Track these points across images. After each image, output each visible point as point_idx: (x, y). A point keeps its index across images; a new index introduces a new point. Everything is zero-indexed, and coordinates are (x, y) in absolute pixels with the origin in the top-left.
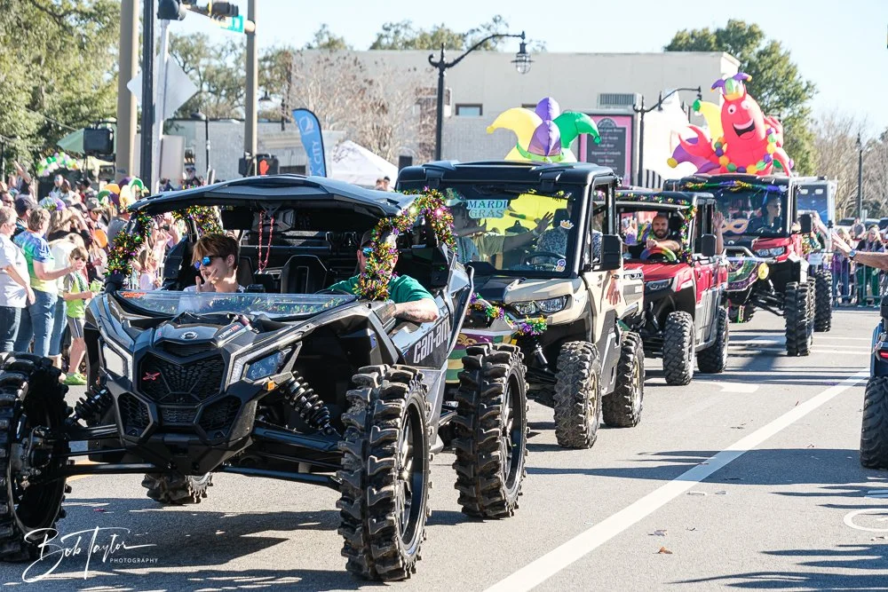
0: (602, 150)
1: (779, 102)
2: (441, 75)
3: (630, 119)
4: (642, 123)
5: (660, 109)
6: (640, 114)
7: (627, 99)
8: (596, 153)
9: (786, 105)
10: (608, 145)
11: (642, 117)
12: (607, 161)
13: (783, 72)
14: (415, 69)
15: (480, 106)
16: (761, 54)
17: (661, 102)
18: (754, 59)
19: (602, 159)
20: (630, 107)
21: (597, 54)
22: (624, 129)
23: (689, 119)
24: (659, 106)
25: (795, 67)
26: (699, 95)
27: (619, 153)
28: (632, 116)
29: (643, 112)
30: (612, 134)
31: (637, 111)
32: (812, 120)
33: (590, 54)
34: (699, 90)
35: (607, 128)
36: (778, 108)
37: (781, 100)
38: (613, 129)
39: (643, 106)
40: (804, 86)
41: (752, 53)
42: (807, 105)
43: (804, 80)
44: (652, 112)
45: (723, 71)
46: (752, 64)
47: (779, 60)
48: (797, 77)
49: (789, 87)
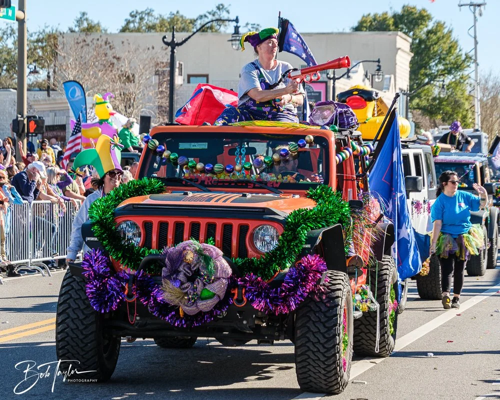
1: (444, 71)
2: (173, 52)
3: (324, 84)
5: (349, 77)
6: (332, 81)
9: (450, 73)
11: (334, 84)
13: (446, 46)
14: (153, 48)
15: (206, 76)
16: (429, 32)
17: (349, 71)
18: (424, 37)
20: (325, 75)
22: (320, 93)
24: (347, 74)
25: (457, 42)
26: (378, 66)
28: (326, 83)
29: (334, 79)
31: (330, 79)
34: (379, 61)
37: (445, 69)
38: (311, 92)
39: (334, 74)
40: (463, 57)
41: (422, 32)
42: (466, 73)
43: (463, 53)
44: (342, 79)
45: (398, 46)
46: (421, 42)
47: (443, 37)
48: (458, 50)
49: (452, 58)
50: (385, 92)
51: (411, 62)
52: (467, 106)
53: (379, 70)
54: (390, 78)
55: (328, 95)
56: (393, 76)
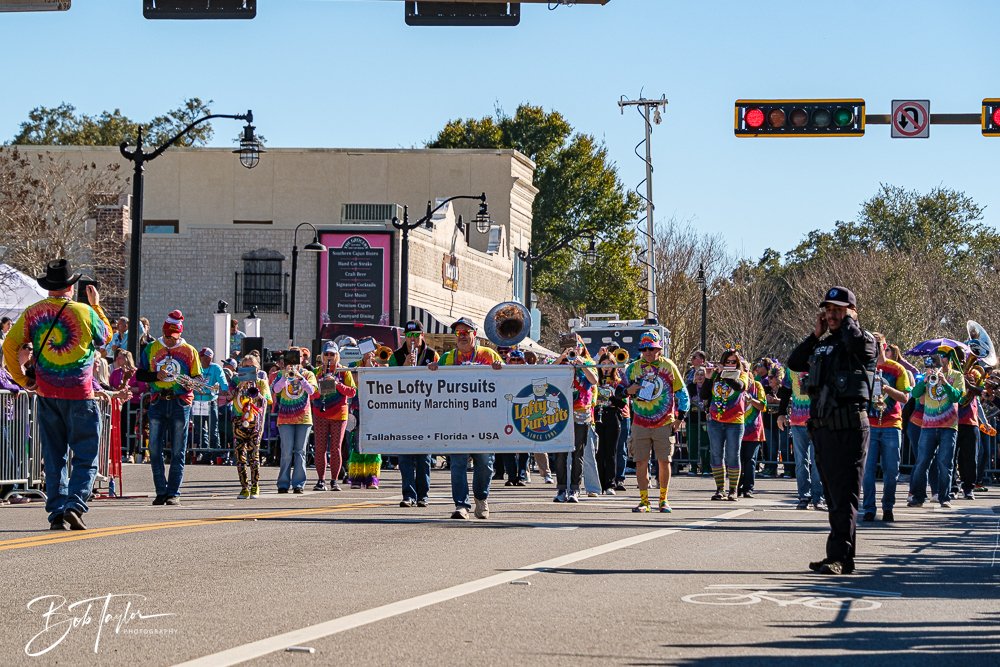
0: (350, 280)
1: (590, 224)
2: (138, 170)
3: (388, 237)
4: (405, 243)
5: (430, 225)
6: (401, 231)
7: (384, 211)
8: (341, 285)
9: (601, 228)
10: (358, 274)
11: (405, 236)
12: (357, 295)
13: (594, 181)
15: (175, 224)
16: (566, 156)
17: (430, 214)
18: (556, 163)
19: (350, 292)
20: (389, 222)
21: (338, 150)
22: (380, 251)
23: (467, 240)
24: (427, 221)
25: (613, 173)
26: (482, 205)
27: (374, 285)
28: (392, 234)
29: (406, 228)
30: (364, 259)
31: (398, 227)
32: (637, 248)
33: (328, 151)
34: (483, 198)
35: (357, 251)
36: (588, 231)
37: (593, 220)
38: (365, 251)
39: (405, 219)
40: (625, 200)
41: (552, 155)
42: (629, 228)
43: (625, 192)
44: (418, 229)
45: (514, 174)
46: (551, 171)
47: (589, 164)
48: (615, 188)
49: (604, 203)
50: (491, 254)
51: (535, 205)
52: (631, 286)
53: (483, 212)
54: (500, 231)
55: (395, 255)
56: (504, 227)
